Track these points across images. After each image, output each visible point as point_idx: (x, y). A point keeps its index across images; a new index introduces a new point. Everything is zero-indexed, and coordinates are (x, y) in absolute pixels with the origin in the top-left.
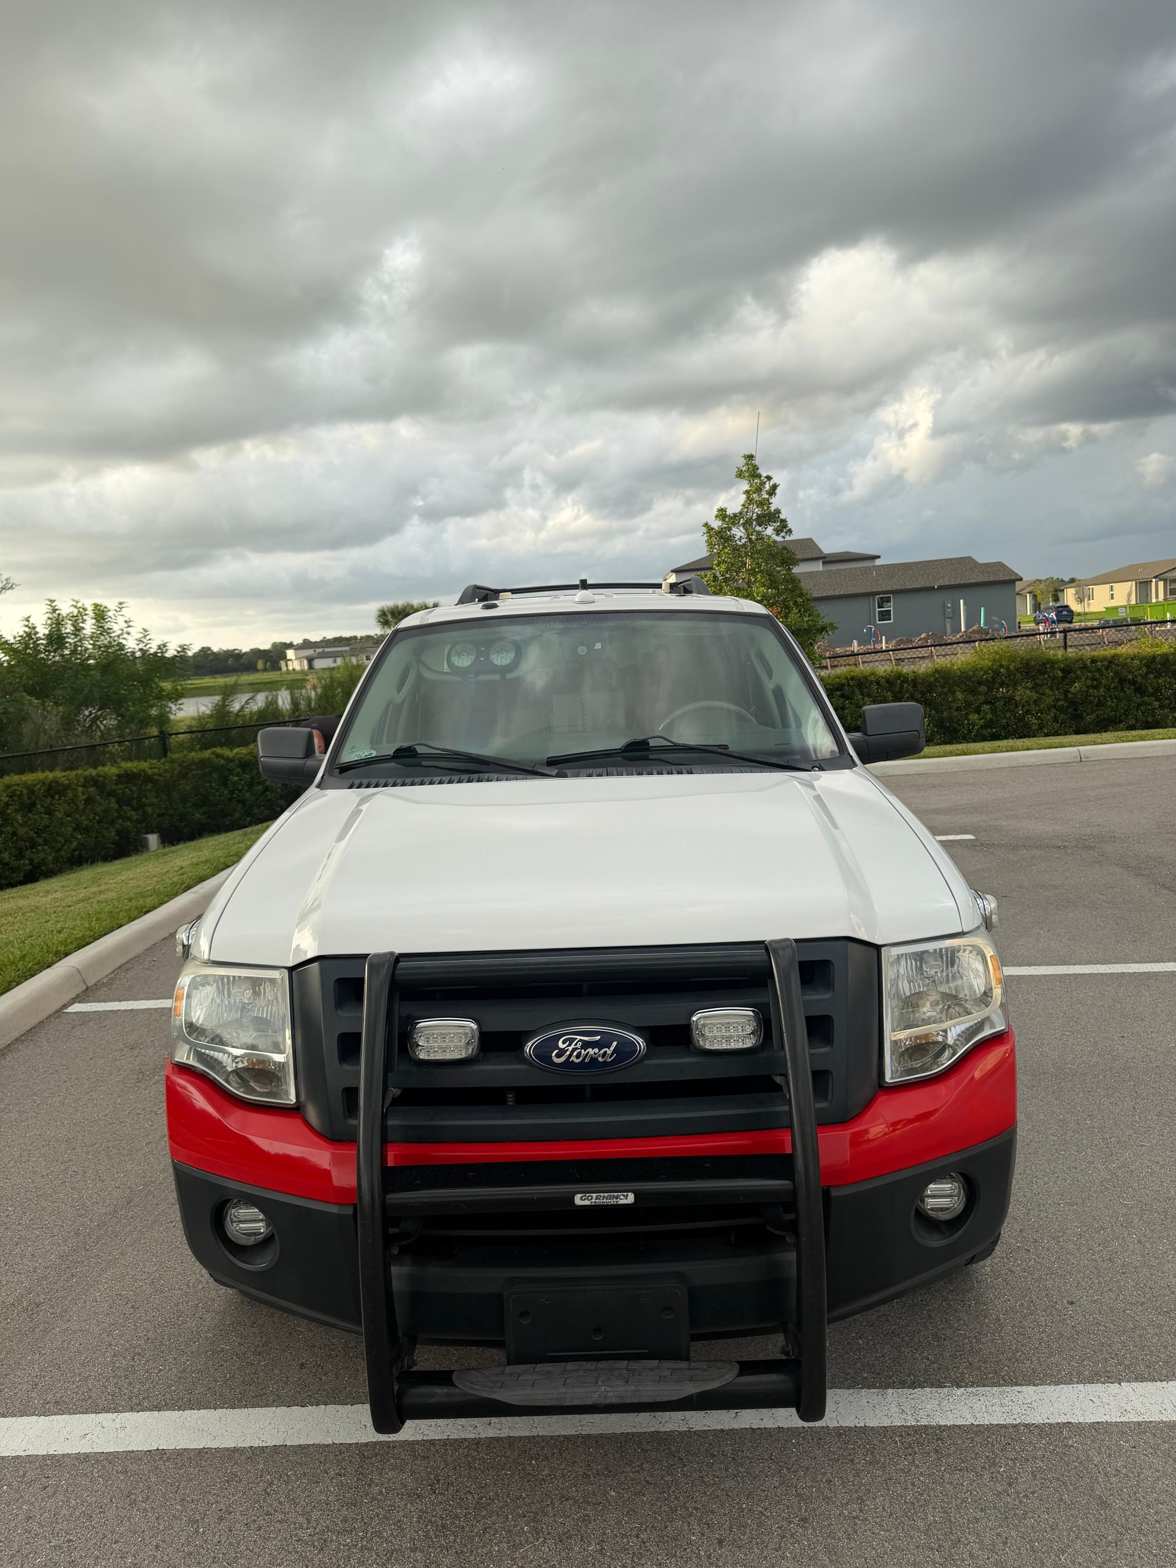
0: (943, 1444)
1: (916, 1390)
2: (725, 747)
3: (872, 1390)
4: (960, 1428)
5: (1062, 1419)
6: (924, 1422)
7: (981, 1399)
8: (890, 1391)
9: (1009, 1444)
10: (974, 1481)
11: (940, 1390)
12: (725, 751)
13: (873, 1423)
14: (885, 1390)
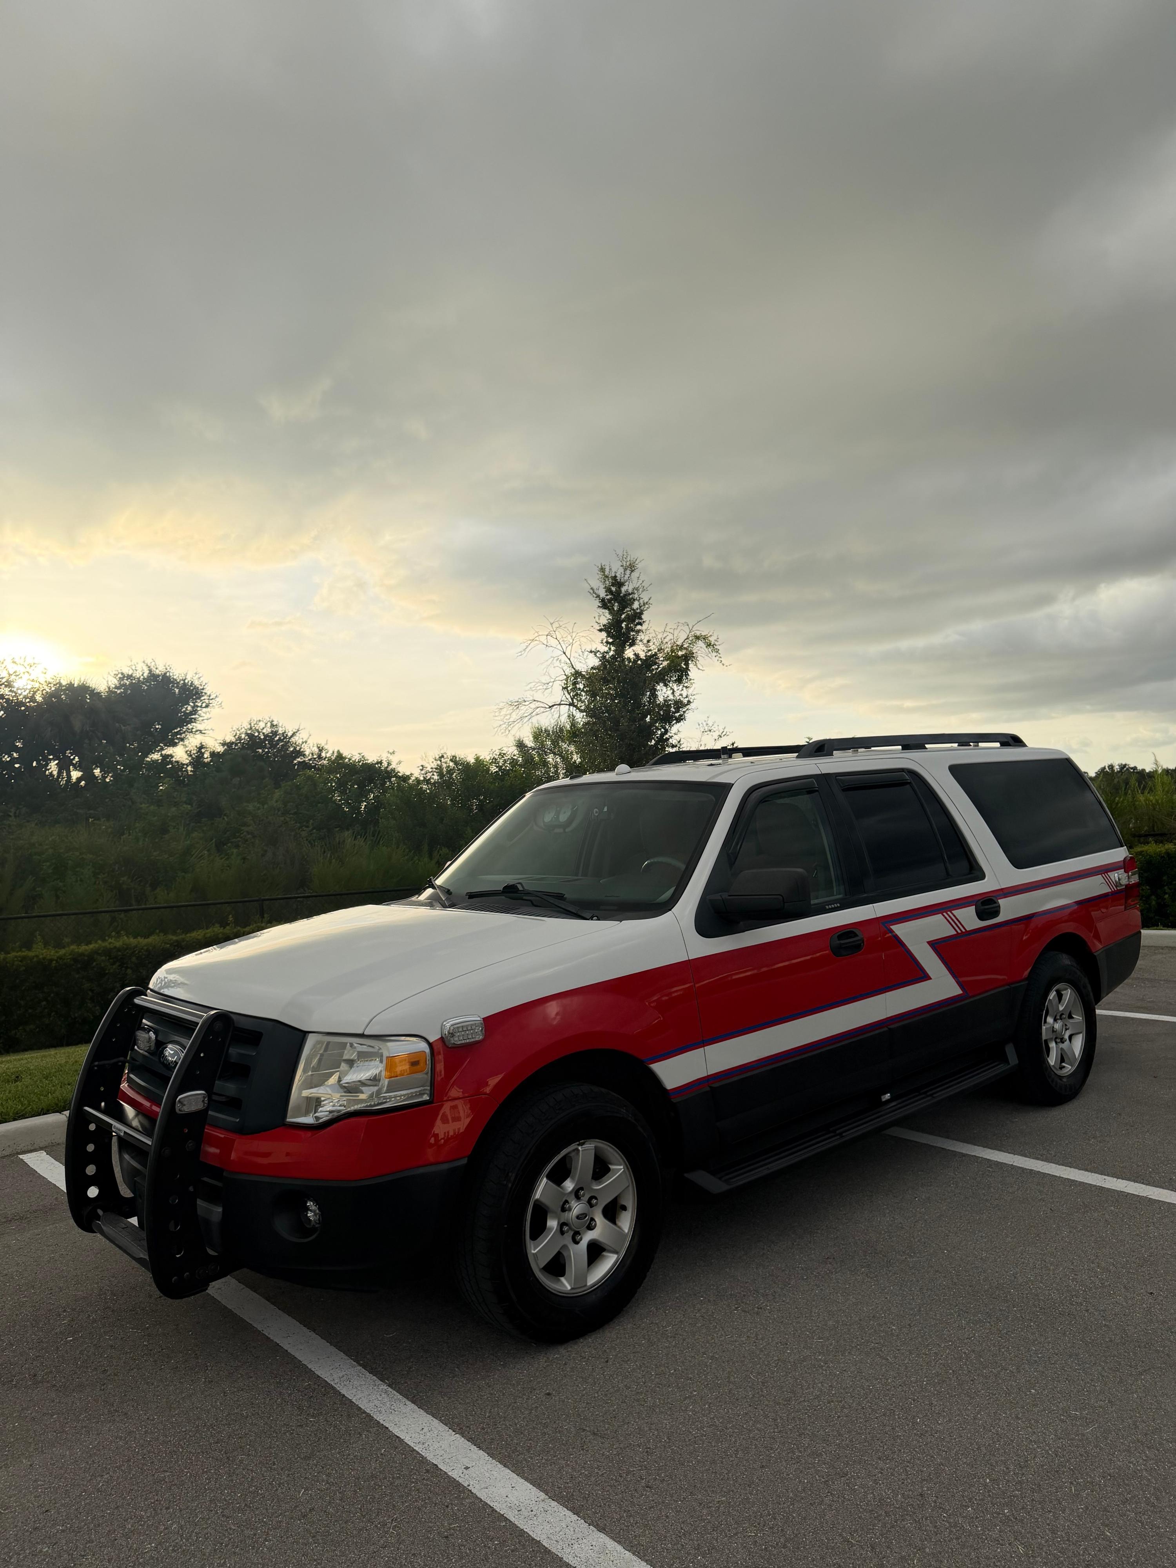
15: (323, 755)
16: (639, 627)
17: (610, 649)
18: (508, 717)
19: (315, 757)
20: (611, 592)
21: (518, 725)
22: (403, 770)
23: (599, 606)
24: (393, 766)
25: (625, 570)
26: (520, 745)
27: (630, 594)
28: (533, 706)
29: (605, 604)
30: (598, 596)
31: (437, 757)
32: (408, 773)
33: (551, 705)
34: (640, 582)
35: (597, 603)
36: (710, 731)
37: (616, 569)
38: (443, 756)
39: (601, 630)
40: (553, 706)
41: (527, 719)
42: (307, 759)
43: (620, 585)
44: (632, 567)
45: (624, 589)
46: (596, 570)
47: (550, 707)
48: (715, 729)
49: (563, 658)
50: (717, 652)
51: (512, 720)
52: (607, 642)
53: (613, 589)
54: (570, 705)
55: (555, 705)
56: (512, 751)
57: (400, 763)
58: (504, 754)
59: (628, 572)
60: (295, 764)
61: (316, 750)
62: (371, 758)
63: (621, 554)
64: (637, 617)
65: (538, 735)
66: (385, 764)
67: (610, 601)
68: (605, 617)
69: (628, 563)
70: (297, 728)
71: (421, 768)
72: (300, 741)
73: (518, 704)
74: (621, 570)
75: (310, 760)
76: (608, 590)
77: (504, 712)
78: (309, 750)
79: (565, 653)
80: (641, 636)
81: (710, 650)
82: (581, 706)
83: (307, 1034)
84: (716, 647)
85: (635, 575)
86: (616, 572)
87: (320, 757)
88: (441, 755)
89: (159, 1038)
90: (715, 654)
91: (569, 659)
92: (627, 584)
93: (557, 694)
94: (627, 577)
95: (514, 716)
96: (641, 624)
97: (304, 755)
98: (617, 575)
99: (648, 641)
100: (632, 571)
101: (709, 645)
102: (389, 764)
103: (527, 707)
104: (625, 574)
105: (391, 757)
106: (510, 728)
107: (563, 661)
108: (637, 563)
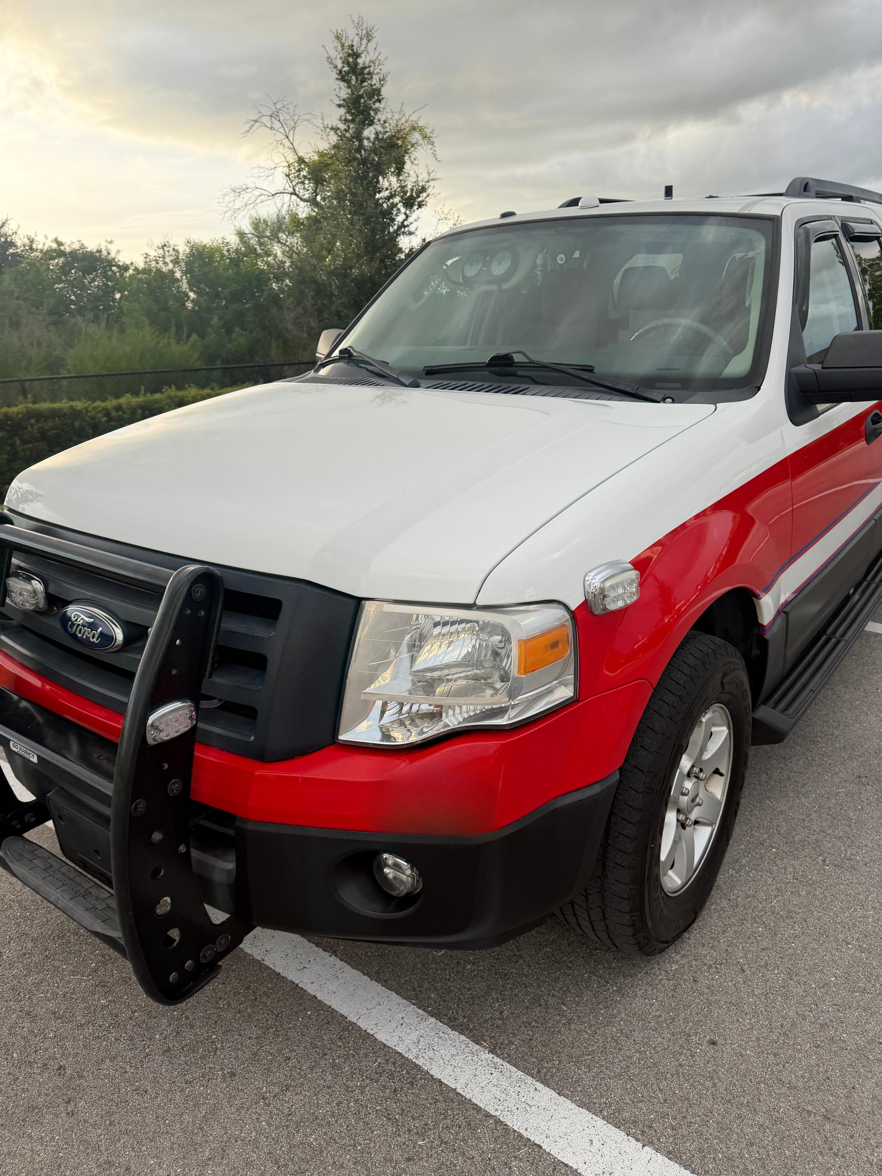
0: (408, 1089)
1: (453, 1032)
2: (589, 369)
3: (420, 1011)
4: (441, 1085)
5: (537, 1139)
6: (420, 1062)
7: (495, 1074)
8: (433, 1020)
9: (460, 1127)
10: (387, 1135)
11: (472, 1045)
12: (586, 375)
13: (381, 1037)
14: (430, 1017)
15: (34, 246)
16: (377, 105)
17: (349, 127)
18: (232, 204)
19: (27, 248)
20: (348, 63)
21: (242, 212)
22: (123, 259)
23: (337, 79)
24: (113, 255)
25: (361, 39)
26: (241, 235)
27: (366, 68)
28: (257, 193)
29: (343, 77)
30: (336, 67)
31: (160, 246)
32: (128, 262)
33: (273, 193)
34: (377, 54)
35: (334, 75)
36: (446, 218)
37: (352, 37)
38: (165, 245)
39: (339, 106)
40: (276, 194)
41: (251, 206)
42: (19, 250)
43: (357, 55)
44: (369, 37)
45: (360, 61)
46: (332, 37)
47: (273, 195)
48: (450, 217)
49: (286, 142)
50: (432, 145)
51: (236, 207)
52: (346, 120)
53: (351, 60)
54: (291, 194)
55: (278, 193)
56: (234, 241)
57: (119, 252)
58: (228, 243)
59: (365, 41)
60: (8, 255)
61: (27, 241)
62: (91, 246)
63: (356, 21)
64: (375, 94)
65: (257, 224)
66: (104, 253)
67: (348, 73)
68: (345, 92)
69: (364, 32)
70: (5, 218)
71: (145, 256)
72: (11, 232)
73: (238, 192)
74: (357, 39)
75: (22, 251)
76: (346, 62)
77: (227, 199)
78: (20, 241)
79: (287, 137)
80: (379, 116)
81: (426, 142)
82: (304, 195)
83: (363, 602)
84: (431, 139)
85: (372, 45)
86: (352, 41)
87: (31, 248)
88: (163, 244)
89: (51, 590)
90: (430, 146)
91: (292, 144)
92: (363, 55)
93: (280, 182)
94: (362, 48)
95: (238, 204)
96: (379, 101)
97: (15, 246)
98: (354, 44)
99: (385, 122)
100: (369, 41)
101: (425, 137)
102: (109, 254)
103: (250, 194)
104: (361, 44)
105: (110, 246)
106: (235, 215)
107: (286, 146)
108: (374, 30)
